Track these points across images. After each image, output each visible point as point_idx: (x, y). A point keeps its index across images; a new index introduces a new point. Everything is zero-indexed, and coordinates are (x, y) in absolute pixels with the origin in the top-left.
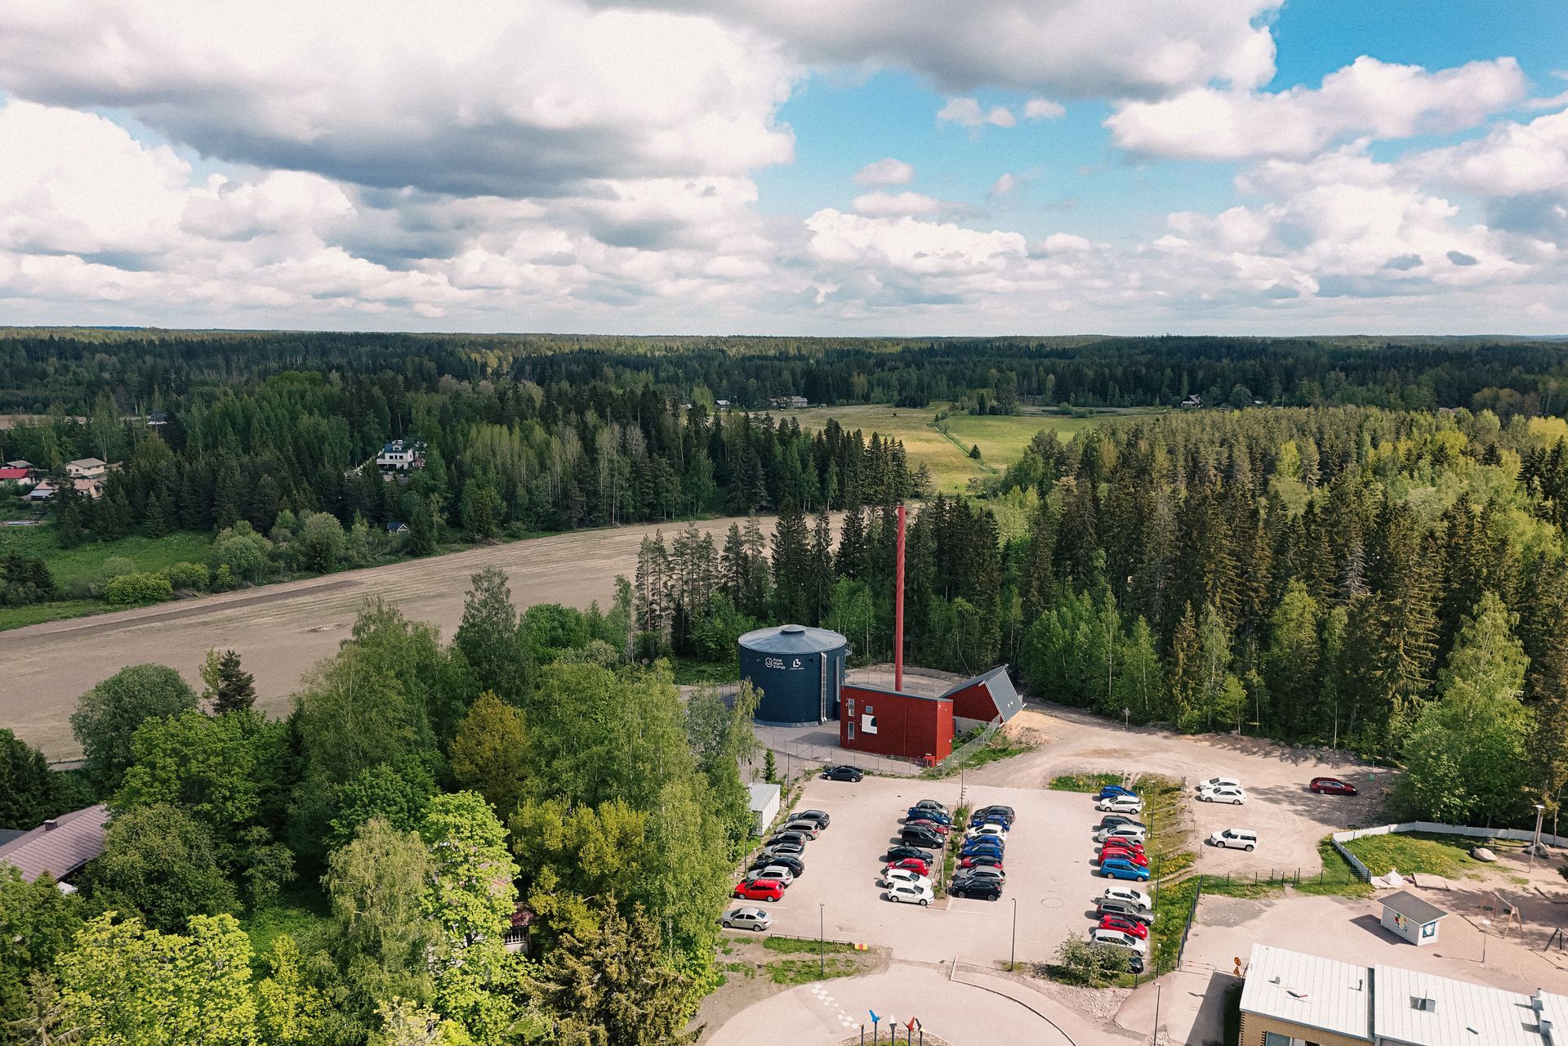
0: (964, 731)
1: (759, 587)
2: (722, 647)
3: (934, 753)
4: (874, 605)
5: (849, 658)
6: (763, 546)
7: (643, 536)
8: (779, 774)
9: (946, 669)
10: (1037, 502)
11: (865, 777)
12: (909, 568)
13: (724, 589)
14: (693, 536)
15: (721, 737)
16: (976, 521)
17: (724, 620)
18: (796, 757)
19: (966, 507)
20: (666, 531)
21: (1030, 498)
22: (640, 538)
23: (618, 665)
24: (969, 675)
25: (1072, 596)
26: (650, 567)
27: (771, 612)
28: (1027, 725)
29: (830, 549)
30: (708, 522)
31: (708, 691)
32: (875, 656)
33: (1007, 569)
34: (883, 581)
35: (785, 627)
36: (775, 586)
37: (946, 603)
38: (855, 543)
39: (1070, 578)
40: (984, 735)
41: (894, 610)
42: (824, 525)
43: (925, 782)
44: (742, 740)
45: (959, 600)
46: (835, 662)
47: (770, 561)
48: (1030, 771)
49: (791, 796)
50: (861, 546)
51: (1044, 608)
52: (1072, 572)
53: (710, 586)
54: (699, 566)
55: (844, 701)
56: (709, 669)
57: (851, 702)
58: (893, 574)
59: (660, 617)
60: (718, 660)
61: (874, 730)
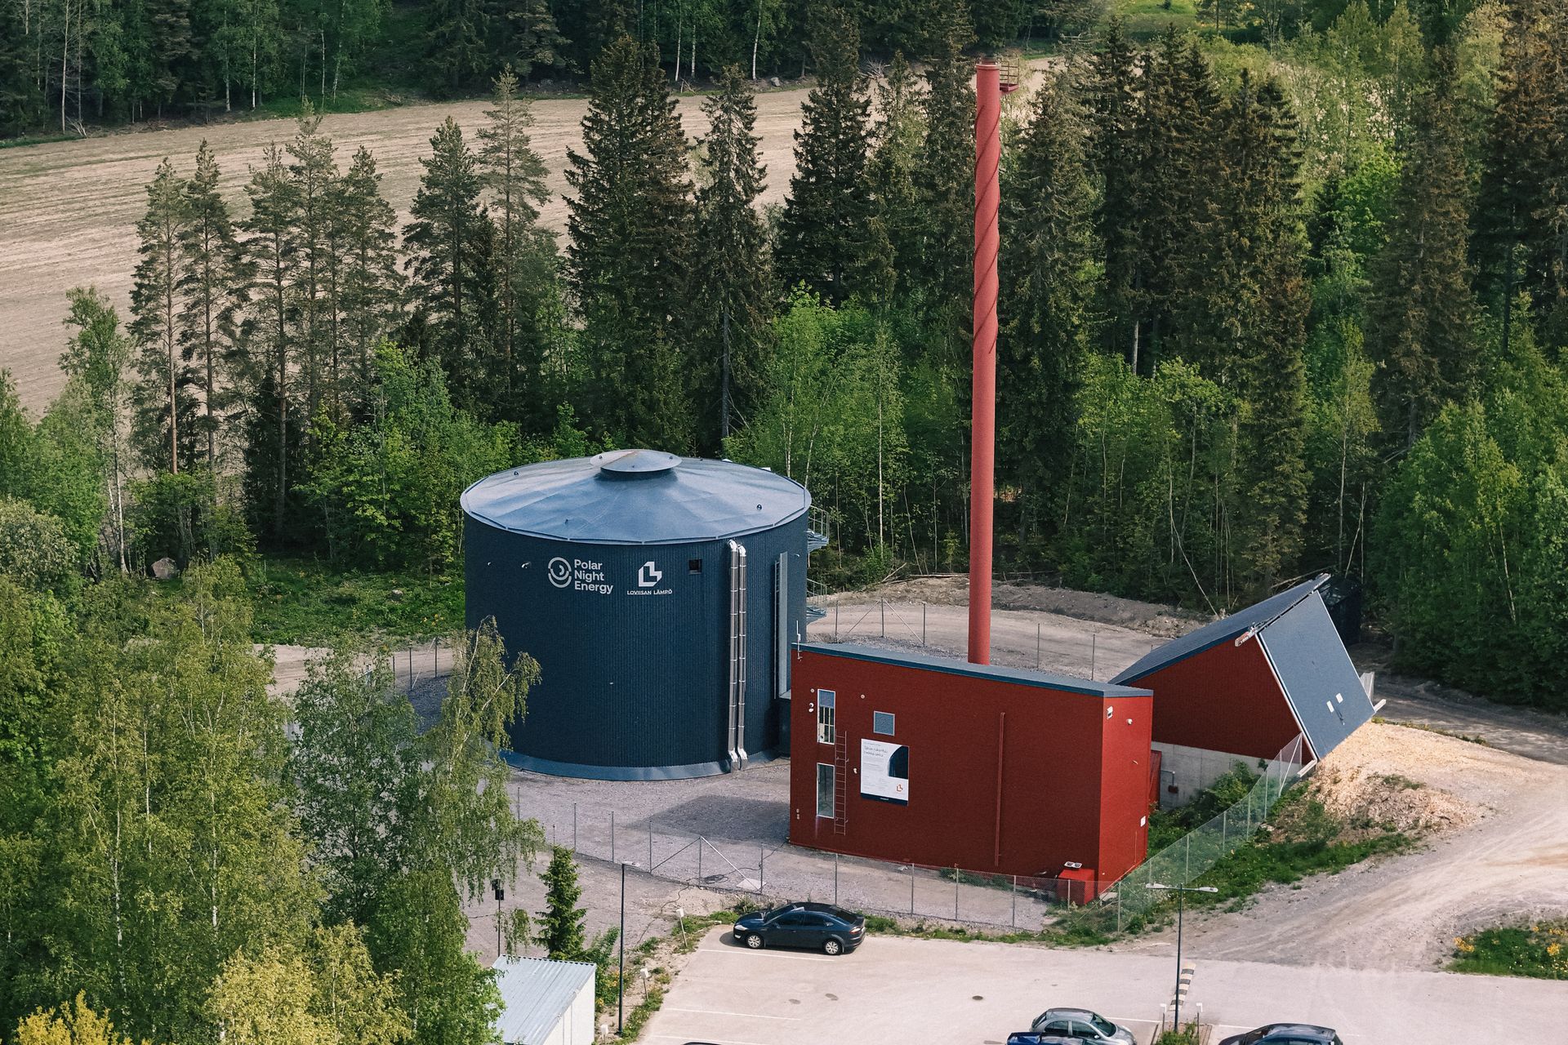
0: (1187, 790)
1: (528, 328)
2: (408, 520)
3: (1092, 863)
4: (903, 384)
5: (821, 559)
6: (542, 194)
7: (153, 164)
8: (592, 929)
9: (1132, 592)
10: (1420, 53)
11: (868, 939)
12: (1013, 264)
13: (413, 333)
14: (313, 164)
15: (404, 811)
16: (1227, 115)
17: (415, 435)
18: (647, 875)
19: (1197, 70)
20: (230, 147)
21: (1397, 41)
22: (145, 170)
23: (76, 580)
24: (1202, 609)
25: (1534, 354)
26: (179, 262)
27: (566, 409)
28: (1385, 768)
29: (758, 203)
30: (362, 120)
31: (361, 665)
32: (904, 551)
33: (1329, 270)
34: (930, 305)
35: (613, 458)
36: (580, 325)
37: (1134, 380)
38: (840, 183)
39: (1526, 297)
40: (1250, 799)
41: (966, 402)
42: (738, 125)
43: (1063, 954)
44: (473, 822)
45: (1176, 368)
46: (773, 571)
47: (565, 242)
48: (1395, 914)
49: (632, 1000)
50: (859, 195)
51: (1445, 394)
52: (1532, 278)
53: (366, 327)
54: (335, 260)
55: (803, 694)
56: (367, 591)
57: (825, 699)
58: (964, 286)
59: (210, 424)
60: (394, 565)
61: (898, 789)
